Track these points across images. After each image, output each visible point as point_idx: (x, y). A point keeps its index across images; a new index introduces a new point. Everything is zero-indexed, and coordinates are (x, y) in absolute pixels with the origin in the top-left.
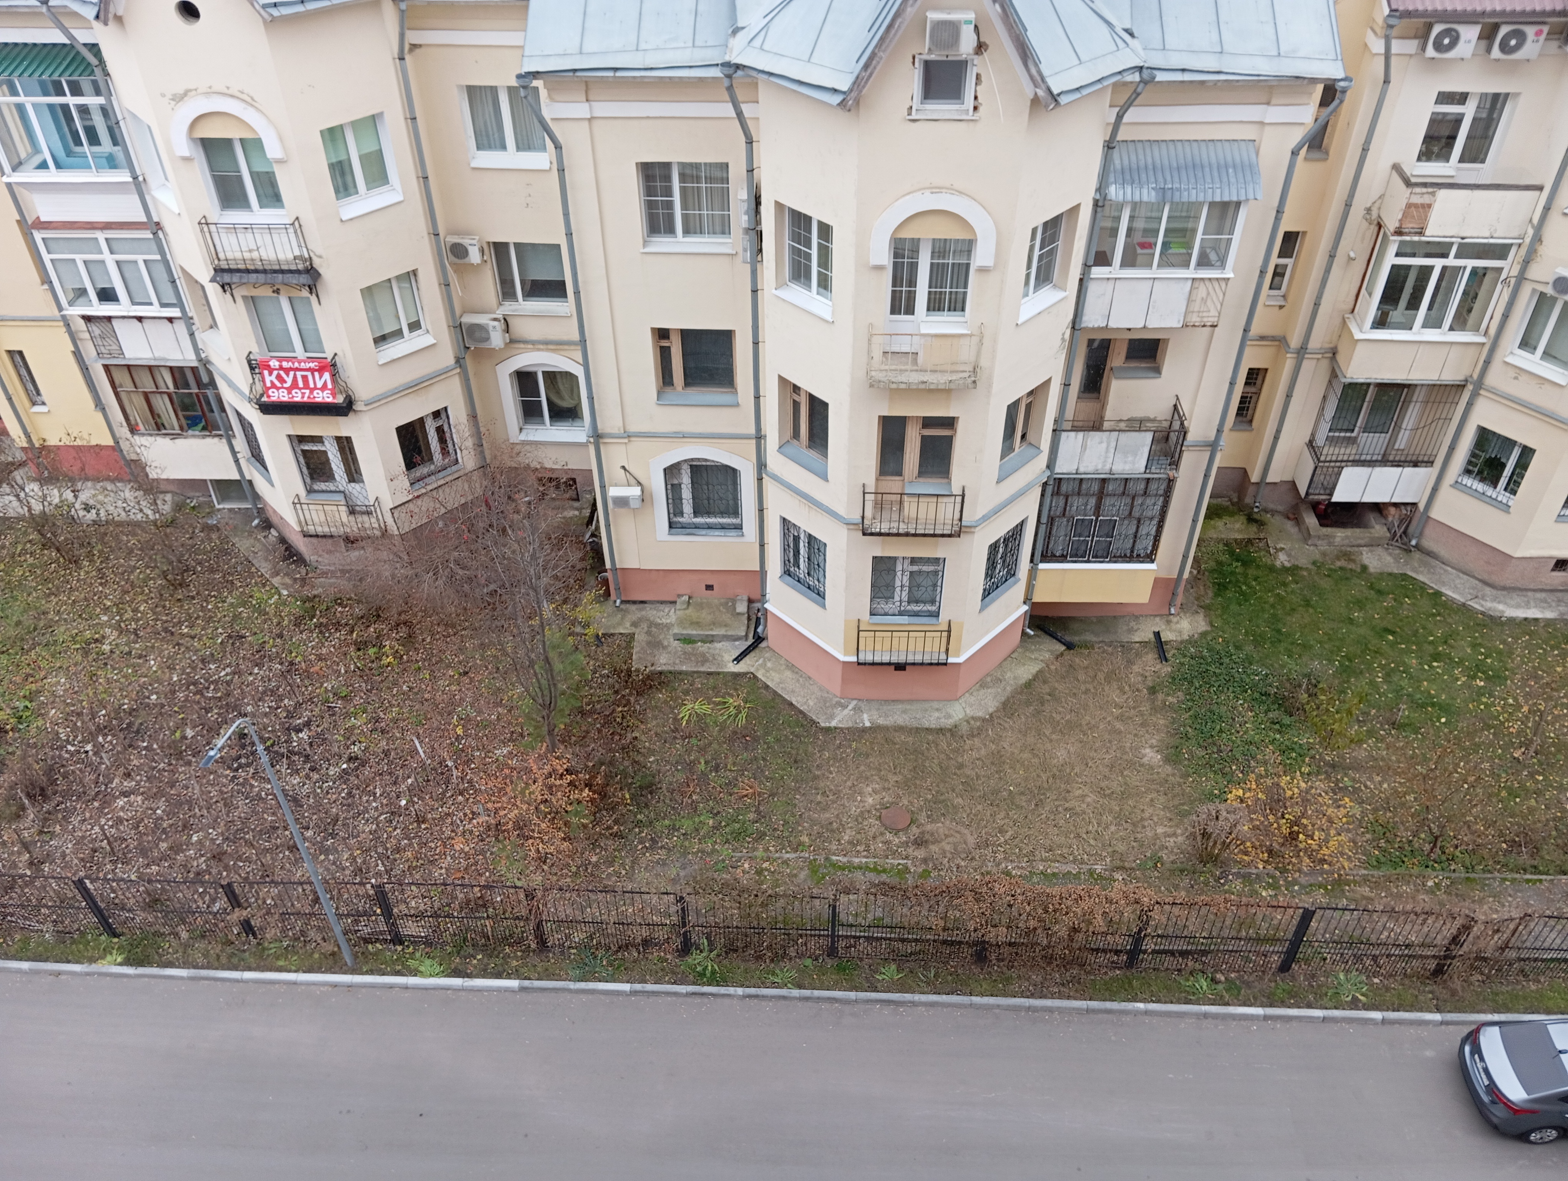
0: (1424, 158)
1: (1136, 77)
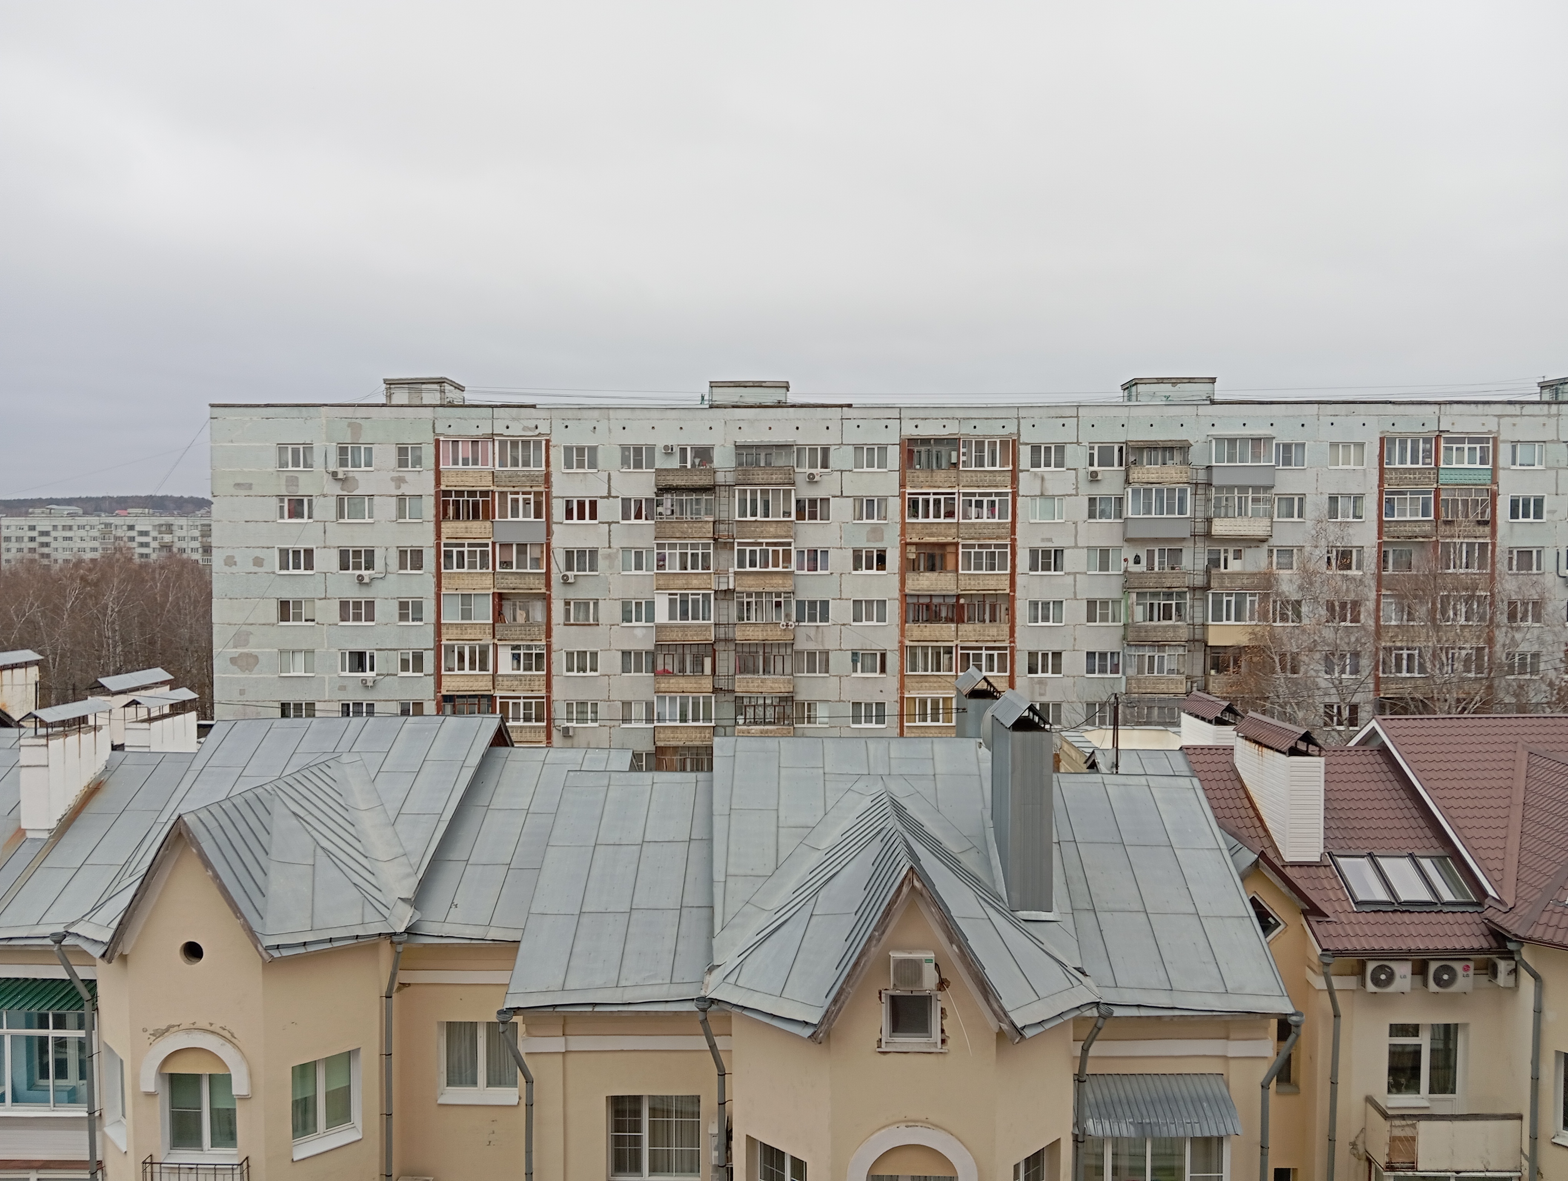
0: (1394, 1090)
1: (1095, 1013)
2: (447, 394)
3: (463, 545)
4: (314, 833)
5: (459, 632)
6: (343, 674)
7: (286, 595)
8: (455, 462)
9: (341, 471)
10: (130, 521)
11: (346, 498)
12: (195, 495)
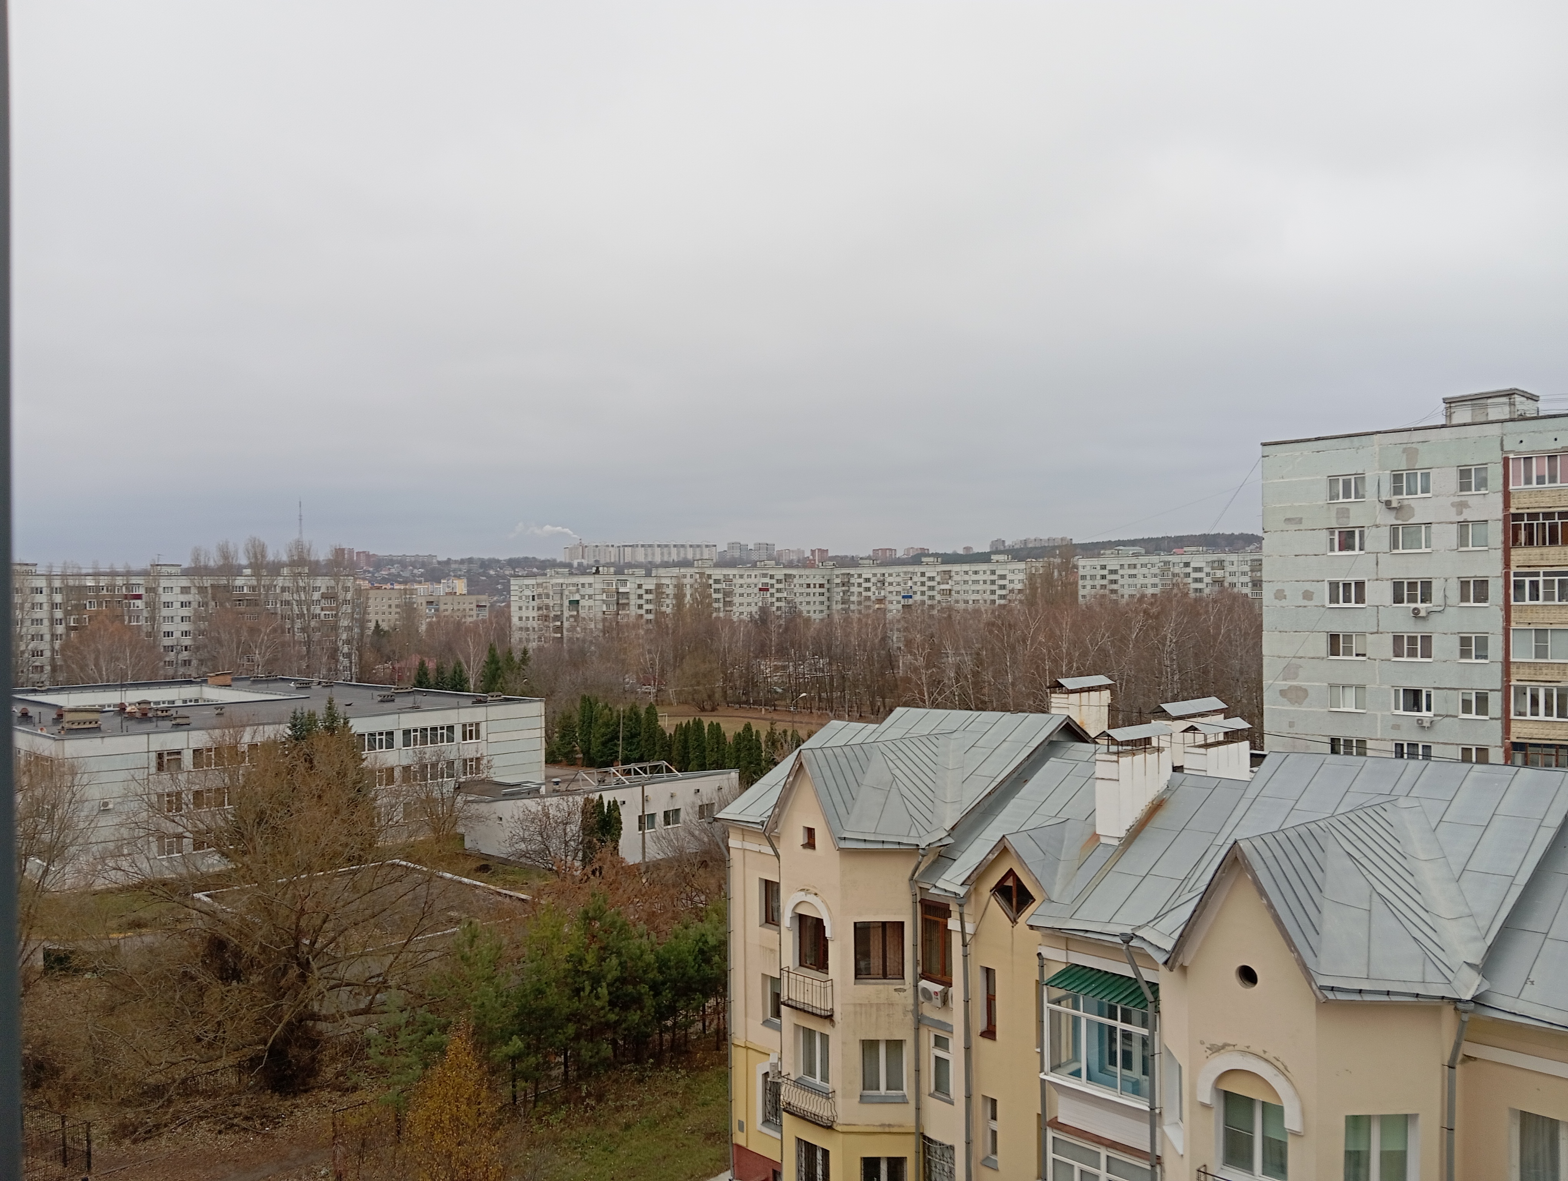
2: (1518, 407)
3: (1537, 574)
4: (1370, 877)
5: (1533, 672)
6: (1397, 712)
7: (1335, 629)
8: (1528, 481)
9: (1395, 500)
10: (1185, 558)
11: (1400, 527)
12: (1245, 532)
